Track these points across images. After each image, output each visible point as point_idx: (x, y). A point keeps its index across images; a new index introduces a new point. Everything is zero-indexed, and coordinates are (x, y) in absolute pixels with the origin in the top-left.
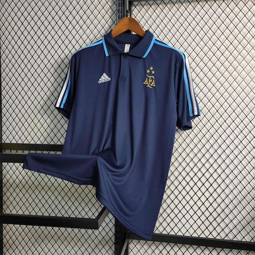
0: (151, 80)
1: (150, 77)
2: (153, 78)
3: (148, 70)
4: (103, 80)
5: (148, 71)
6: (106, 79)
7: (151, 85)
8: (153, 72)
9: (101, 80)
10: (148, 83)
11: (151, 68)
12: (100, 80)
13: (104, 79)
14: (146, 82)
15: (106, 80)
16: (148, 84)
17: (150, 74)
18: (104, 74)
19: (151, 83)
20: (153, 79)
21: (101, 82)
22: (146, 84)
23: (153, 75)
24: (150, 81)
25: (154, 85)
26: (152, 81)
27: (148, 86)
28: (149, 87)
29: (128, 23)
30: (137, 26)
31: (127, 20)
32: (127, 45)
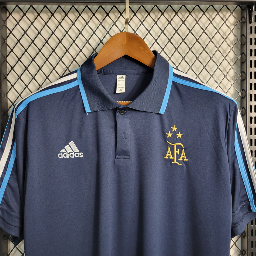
0: (178, 150)
1: (175, 145)
2: (181, 146)
3: (168, 133)
4: (67, 154)
5: (169, 135)
6: (75, 153)
7: (179, 159)
8: (179, 135)
9: (63, 153)
10: (173, 156)
11: (175, 129)
12: (61, 151)
13: (70, 153)
14: (169, 154)
15: (73, 154)
16: (173, 158)
17: (174, 139)
18: (72, 143)
19: (178, 156)
20: (182, 148)
21: (63, 156)
22: (170, 158)
23: (179, 140)
24: (177, 153)
25: (186, 160)
26: (181, 152)
27: (175, 162)
28: (177, 164)
29: (126, 43)
30: (142, 49)
31: (124, 37)
32: (121, 77)
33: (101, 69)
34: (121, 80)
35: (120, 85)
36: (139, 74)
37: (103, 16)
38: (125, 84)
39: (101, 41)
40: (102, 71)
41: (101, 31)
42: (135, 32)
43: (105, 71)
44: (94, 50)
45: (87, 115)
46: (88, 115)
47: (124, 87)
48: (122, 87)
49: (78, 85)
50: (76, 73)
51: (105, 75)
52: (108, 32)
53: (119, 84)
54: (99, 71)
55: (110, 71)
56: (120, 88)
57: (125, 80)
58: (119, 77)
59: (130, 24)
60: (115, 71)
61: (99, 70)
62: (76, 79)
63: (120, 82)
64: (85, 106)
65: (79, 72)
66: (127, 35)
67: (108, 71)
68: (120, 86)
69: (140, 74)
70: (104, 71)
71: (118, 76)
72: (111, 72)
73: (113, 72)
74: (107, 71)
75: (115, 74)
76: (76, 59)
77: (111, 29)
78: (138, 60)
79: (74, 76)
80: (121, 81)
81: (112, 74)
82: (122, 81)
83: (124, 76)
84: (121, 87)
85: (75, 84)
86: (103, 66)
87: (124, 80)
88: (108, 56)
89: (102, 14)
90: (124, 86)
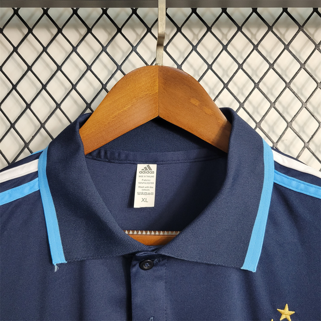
11: (287, 314)
29: (157, 91)
30: (197, 104)
31: (154, 76)
32: (145, 168)
33: (99, 150)
34: (146, 175)
35: (143, 189)
36: (189, 161)
37: (109, 34)
38: (154, 186)
39: (104, 87)
40: (103, 153)
41: (105, 66)
42: (180, 67)
43: (108, 155)
44: (88, 106)
45: (56, 270)
46: (58, 270)
47: (152, 194)
48: (148, 192)
49: (39, 190)
50: (37, 161)
51: (109, 162)
52: (119, 68)
53: (141, 185)
54: (95, 154)
55: (119, 155)
56: (144, 196)
57: (155, 175)
58: (140, 167)
59: (167, 49)
60: (132, 153)
61: (94, 151)
62: (34, 175)
63: (143, 181)
64: (51, 246)
65: (44, 158)
66: (160, 71)
67: (117, 154)
68: (144, 191)
69: (191, 161)
70: (106, 153)
71: (138, 165)
72: (123, 156)
73: (127, 156)
74: (113, 154)
75: (132, 162)
76: (47, 126)
77: (127, 61)
78: (186, 129)
79: (32, 167)
80: (144, 178)
81: (126, 162)
82: (149, 178)
83: (154, 167)
84: (146, 194)
85: (31, 188)
86: (103, 144)
87: (153, 177)
88: (114, 119)
89: (109, 30)
90: (153, 190)
